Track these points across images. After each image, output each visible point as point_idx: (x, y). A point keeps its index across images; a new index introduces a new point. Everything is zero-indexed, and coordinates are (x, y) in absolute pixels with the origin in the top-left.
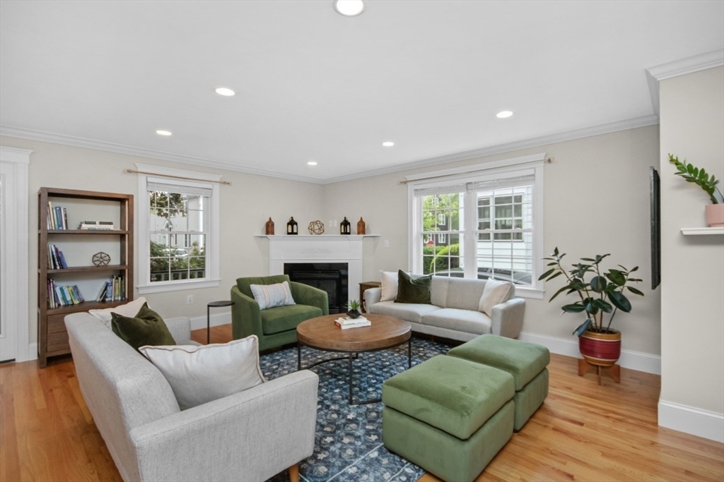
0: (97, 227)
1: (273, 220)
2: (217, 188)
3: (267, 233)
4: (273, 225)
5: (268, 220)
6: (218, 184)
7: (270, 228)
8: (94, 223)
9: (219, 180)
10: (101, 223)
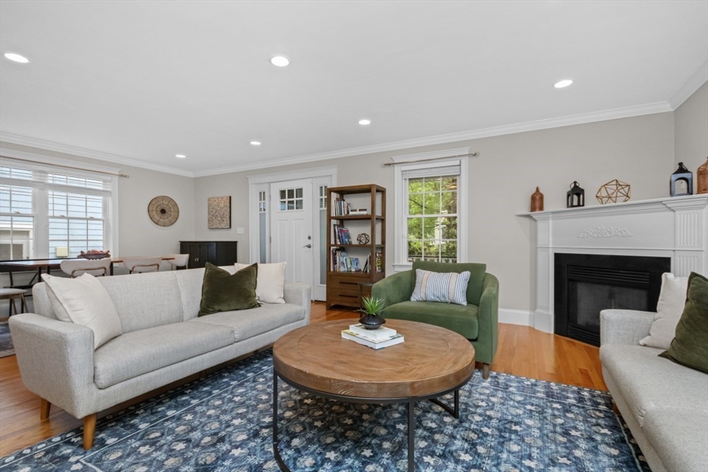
0: (358, 213)
1: (541, 191)
2: (465, 161)
3: (533, 209)
4: (542, 198)
5: (534, 191)
6: (467, 158)
7: (537, 201)
8: (356, 211)
9: (467, 153)
10: (360, 210)
